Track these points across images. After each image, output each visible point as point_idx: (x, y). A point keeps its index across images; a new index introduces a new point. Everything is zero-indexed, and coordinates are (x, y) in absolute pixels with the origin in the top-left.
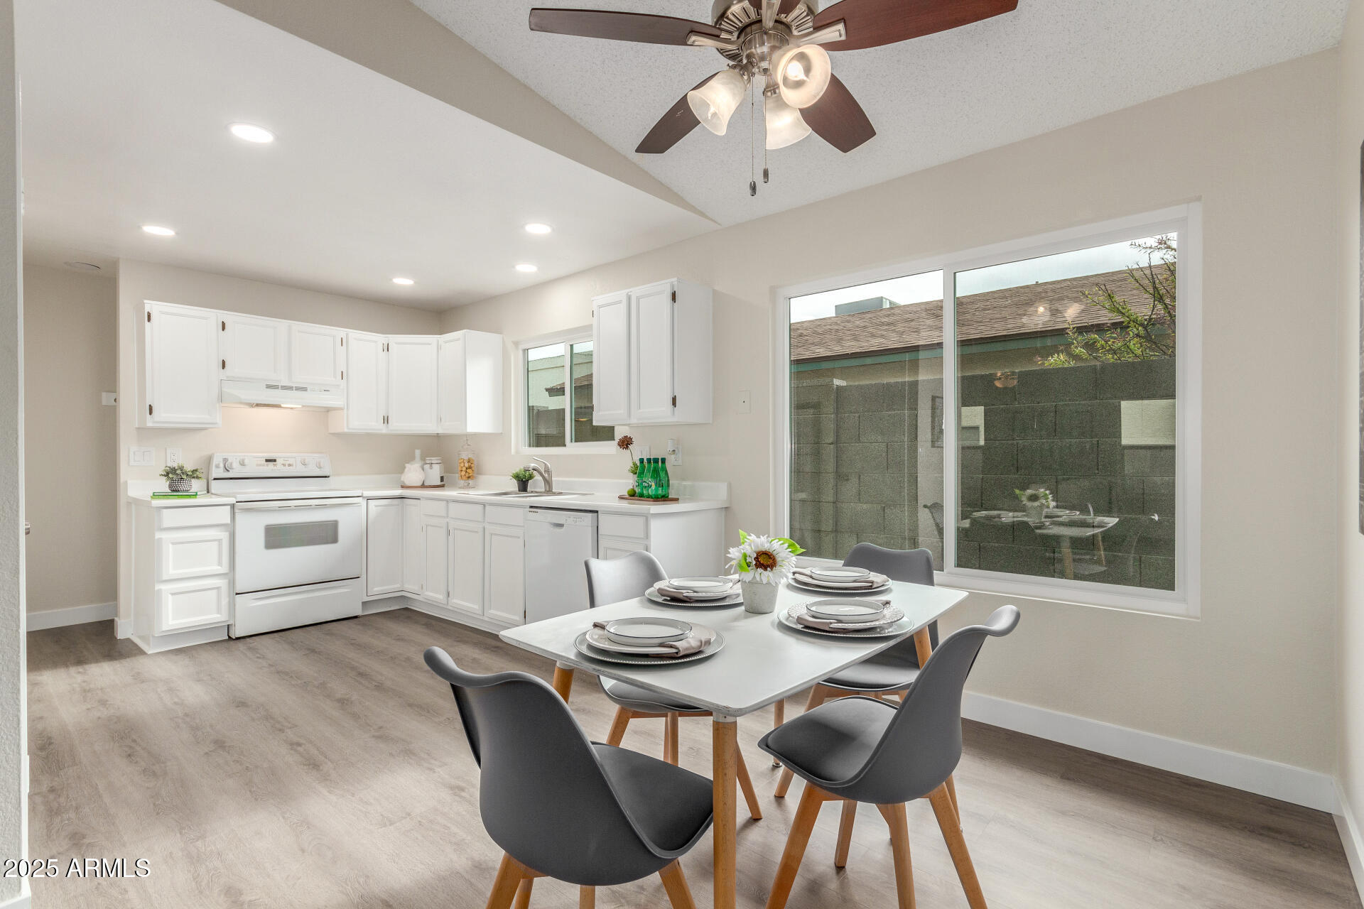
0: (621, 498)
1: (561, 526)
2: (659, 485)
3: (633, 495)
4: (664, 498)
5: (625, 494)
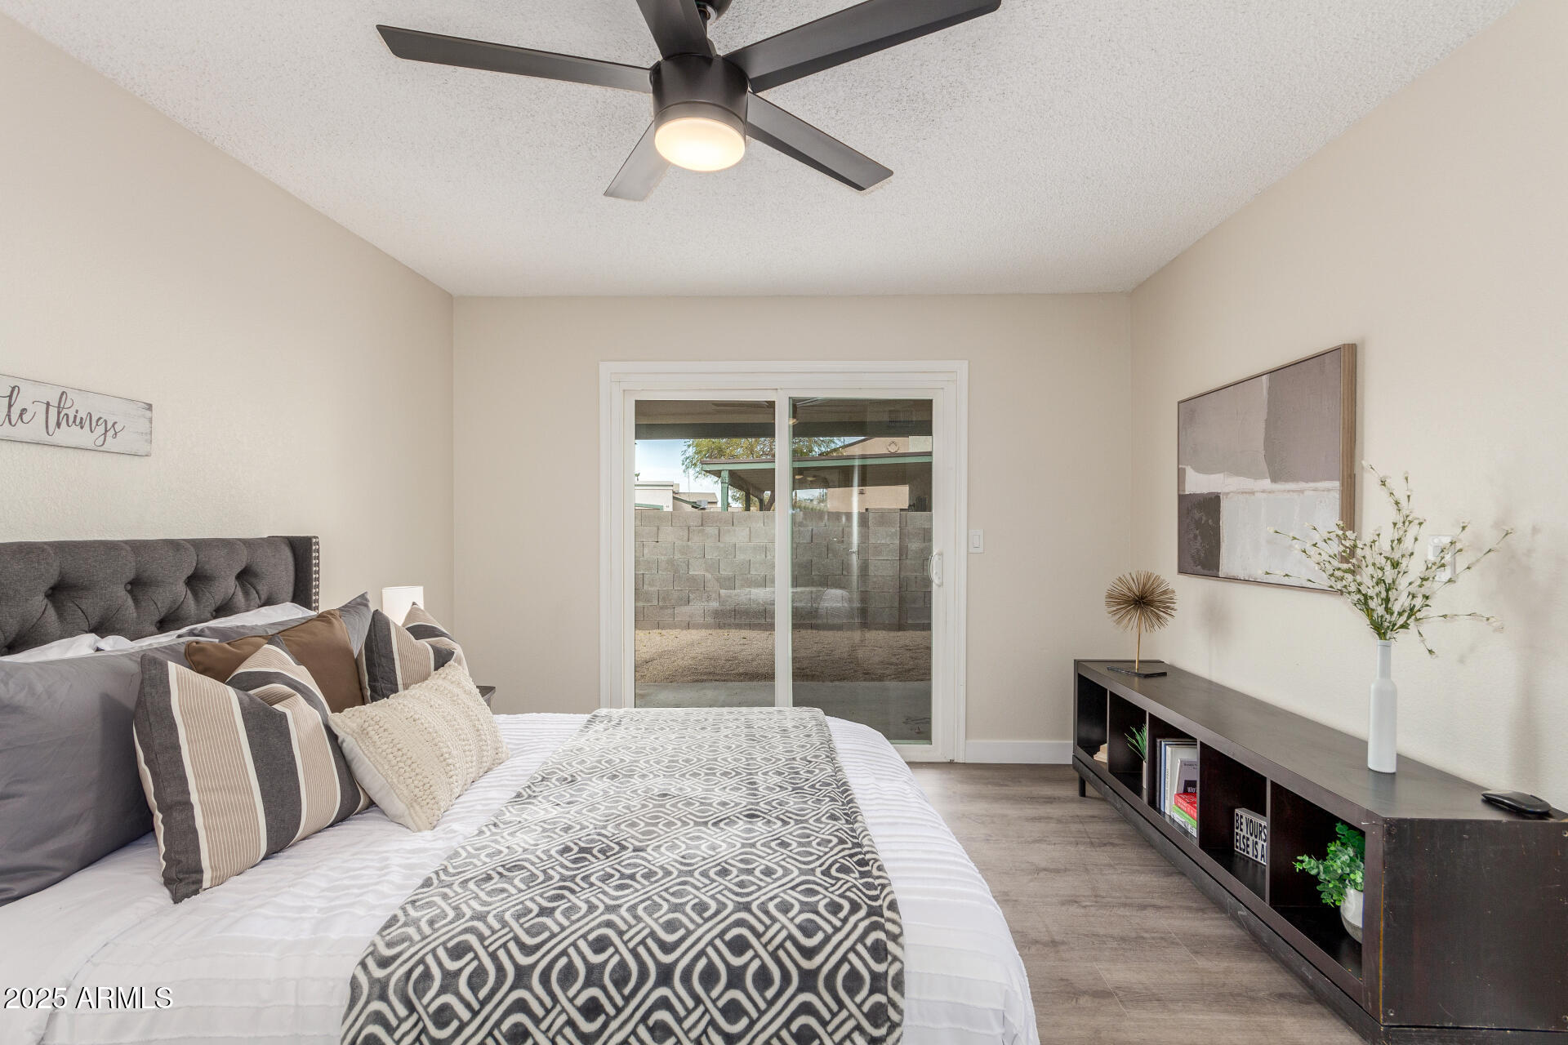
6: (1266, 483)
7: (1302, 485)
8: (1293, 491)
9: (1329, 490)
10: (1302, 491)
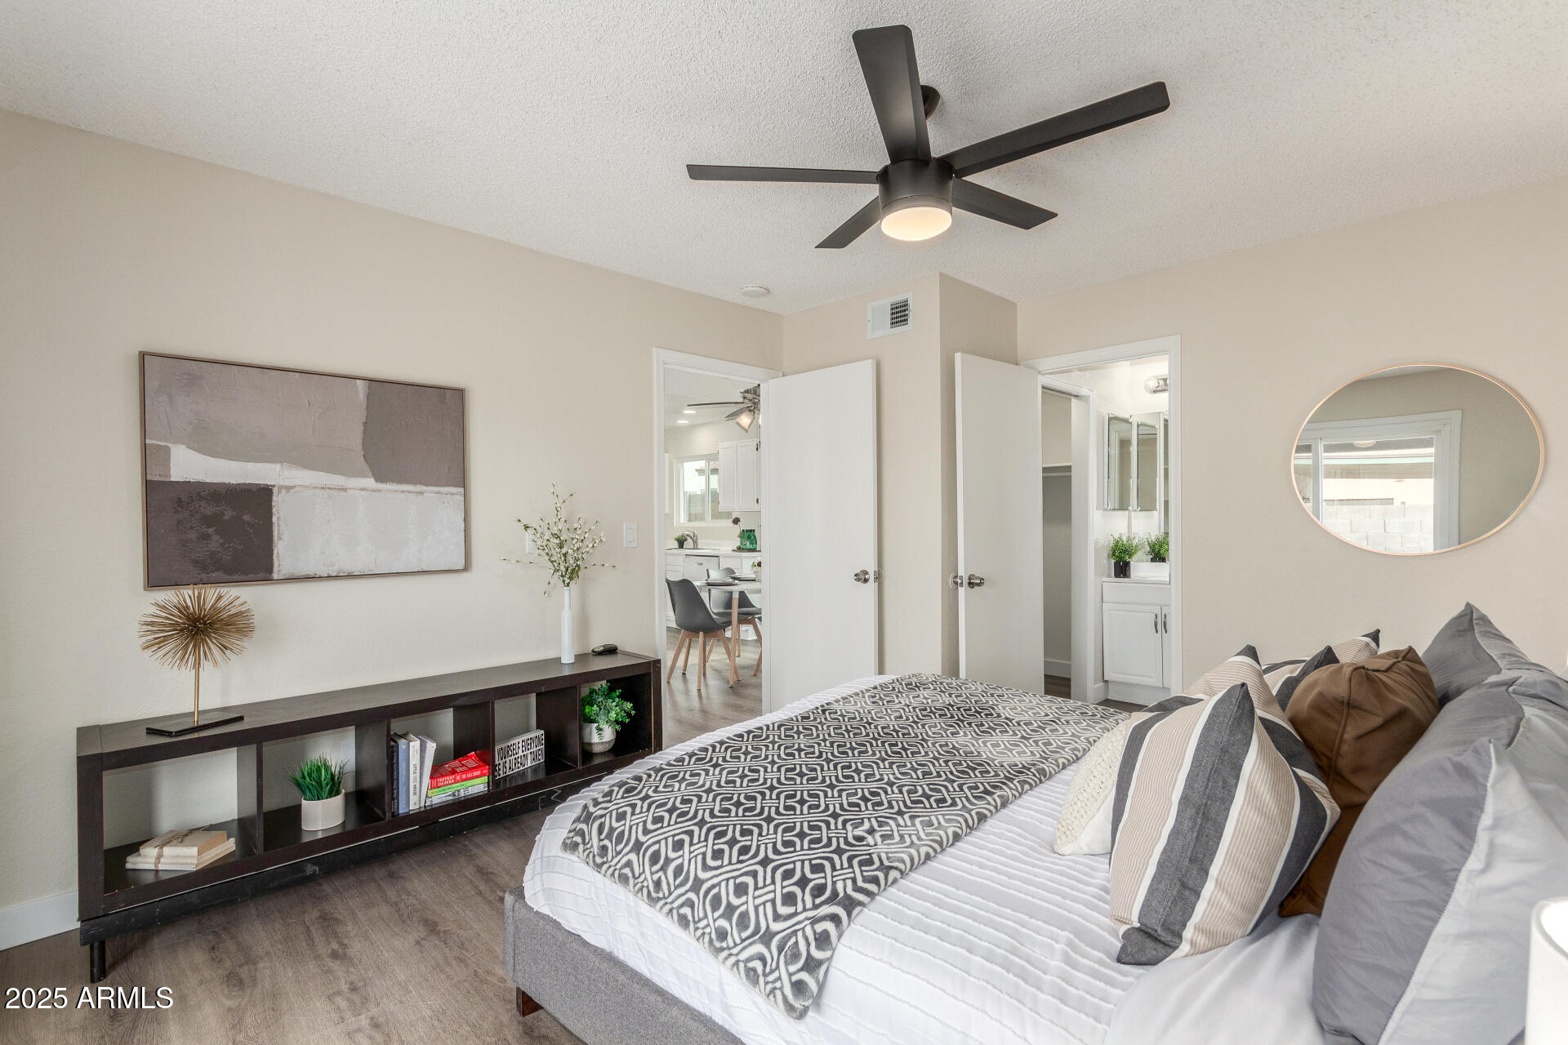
0: (734, 551)
1: (702, 564)
2: (751, 543)
3: (740, 549)
4: (754, 550)
5: (735, 549)
6: (370, 482)
7: (420, 488)
8: (409, 492)
9: (452, 494)
10: (422, 493)
